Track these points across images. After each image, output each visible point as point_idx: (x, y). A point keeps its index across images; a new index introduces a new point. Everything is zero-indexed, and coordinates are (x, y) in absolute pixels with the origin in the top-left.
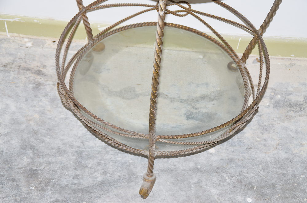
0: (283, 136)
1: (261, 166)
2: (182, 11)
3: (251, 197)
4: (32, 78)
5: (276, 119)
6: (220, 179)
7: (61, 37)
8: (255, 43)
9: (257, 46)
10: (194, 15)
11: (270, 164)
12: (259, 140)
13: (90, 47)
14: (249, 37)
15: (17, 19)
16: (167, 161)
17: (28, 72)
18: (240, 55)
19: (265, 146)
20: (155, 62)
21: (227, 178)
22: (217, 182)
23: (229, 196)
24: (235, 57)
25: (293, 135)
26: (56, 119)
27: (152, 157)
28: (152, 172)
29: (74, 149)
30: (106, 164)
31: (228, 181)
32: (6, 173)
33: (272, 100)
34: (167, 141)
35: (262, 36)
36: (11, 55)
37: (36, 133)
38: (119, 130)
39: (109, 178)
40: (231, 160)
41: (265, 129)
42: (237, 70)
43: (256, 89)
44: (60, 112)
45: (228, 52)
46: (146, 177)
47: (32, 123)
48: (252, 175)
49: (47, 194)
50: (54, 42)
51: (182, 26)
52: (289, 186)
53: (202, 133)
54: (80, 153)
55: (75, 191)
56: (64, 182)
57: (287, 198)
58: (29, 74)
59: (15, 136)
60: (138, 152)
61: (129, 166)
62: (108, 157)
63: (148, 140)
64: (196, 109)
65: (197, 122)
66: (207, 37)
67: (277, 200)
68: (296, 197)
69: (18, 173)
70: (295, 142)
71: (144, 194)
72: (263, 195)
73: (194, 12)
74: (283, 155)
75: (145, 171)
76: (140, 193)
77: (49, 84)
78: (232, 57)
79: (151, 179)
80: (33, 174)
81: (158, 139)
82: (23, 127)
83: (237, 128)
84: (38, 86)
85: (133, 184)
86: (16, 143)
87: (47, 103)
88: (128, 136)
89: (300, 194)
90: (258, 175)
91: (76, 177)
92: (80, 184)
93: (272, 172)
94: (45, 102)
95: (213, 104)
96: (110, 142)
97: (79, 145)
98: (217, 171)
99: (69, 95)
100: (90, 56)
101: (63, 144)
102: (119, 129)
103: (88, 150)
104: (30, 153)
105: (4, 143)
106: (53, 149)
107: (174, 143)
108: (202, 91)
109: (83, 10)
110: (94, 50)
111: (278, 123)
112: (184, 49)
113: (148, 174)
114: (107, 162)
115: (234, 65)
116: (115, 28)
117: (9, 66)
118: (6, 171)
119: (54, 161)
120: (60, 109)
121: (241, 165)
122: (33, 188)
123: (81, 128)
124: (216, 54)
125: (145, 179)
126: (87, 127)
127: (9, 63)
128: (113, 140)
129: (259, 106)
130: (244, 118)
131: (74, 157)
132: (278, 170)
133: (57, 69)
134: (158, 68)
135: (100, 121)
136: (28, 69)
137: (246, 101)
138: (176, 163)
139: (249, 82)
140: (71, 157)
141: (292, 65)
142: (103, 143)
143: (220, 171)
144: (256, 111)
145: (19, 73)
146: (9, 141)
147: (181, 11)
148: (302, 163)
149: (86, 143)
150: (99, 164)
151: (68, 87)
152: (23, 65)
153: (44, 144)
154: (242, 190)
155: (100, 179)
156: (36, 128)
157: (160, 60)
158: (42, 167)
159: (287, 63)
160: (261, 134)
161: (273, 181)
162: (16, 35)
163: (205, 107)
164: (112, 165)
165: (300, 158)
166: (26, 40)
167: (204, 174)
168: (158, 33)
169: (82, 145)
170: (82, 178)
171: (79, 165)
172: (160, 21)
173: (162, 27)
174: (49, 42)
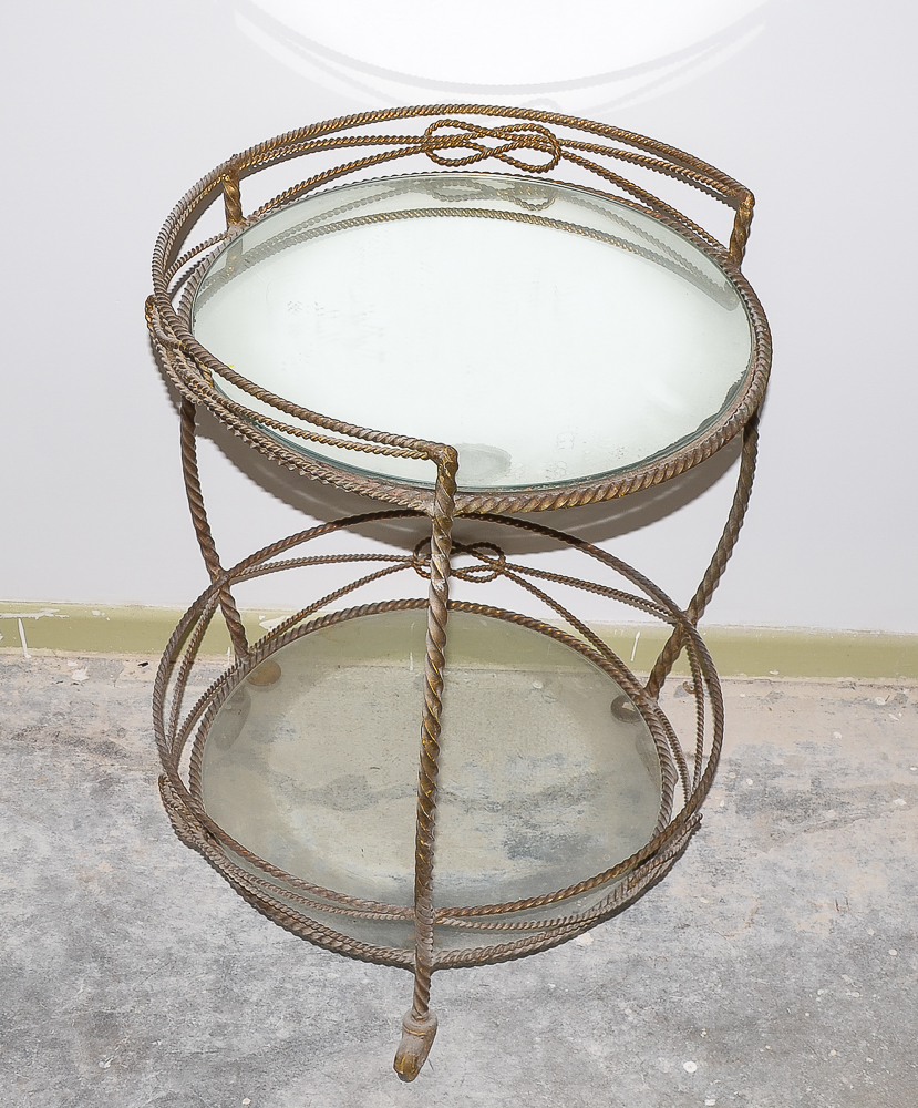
0: (767, 887)
1: (715, 973)
2: (483, 568)
3: (694, 1058)
4: (90, 765)
5: (745, 844)
6: (610, 1015)
7: (165, 654)
8: (680, 646)
9: (684, 650)
10: (513, 577)
11: (738, 966)
12: (705, 901)
13: (241, 675)
14: (666, 630)
15: (48, 613)
16: (465, 974)
17: (78, 749)
18: (642, 676)
19: (722, 916)
20: (426, 714)
21: (628, 1011)
22: (602, 1024)
23: (636, 1059)
24: (629, 685)
25: (792, 883)
26: (157, 873)
27: (423, 967)
28: (426, 1009)
29: (209, 955)
30: (297, 992)
31: (630, 1019)
32: (33, 1026)
33: (733, 793)
34: (463, 923)
35: (695, 625)
36: (34, 705)
37: (105, 913)
38: (332, 900)
39: (309, 1031)
40: (637, 962)
41: (720, 872)
42: (638, 717)
43: (691, 766)
44: (167, 855)
45: (609, 671)
46: (410, 1021)
47: (94, 887)
48: (693, 998)
49: (143, 1079)
50: (145, 664)
51: (486, 607)
52: (789, 1020)
53: (557, 896)
54: (226, 966)
55: (218, 1071)
56: (189, 1047)
57: (786, 1053)
58: (81, 755)
59: (52, 924)
60: (386, 955)
61: (361, 993)
62: (302, 972)
63: (411, 923)
64: (534, 827)
65: (540, 862)
66: (552, 633)
67: (761, 1061)
68: (810, 1049)
69: (64, 1025)
70: (799, 902)
71: (408, 1069)
72: (725, 1050)
73: (515, 570)
74: (770, 938)
75: (407, 1005)
76: (395, 1066)
77: (134, 780)
78: (621, 683)
79: (424, 1026)
80: (103, 1025)
81: (440, 918)
82: (72, 898)
83: (650, 876)
84: (106, 785)
85: (376, 1042)
86: (54, 943)
87: (132, 830)
88: (356, 913)
89: (819, 1040)
90: (709, 996)
91: (219, 1030)
92: (230, 1049)
93: (746, 985)
94: (126, 827)
95: (580, 812)
96: (308, 932)
97: (222, 942)
98: (602, 993)
99: (192, 808)
100: (241, 698)
101: (179, 942)
102: (331, 895)
103: (247, 954)
104: (93, 968)
105: (25, 944)
106: (153, 956)
107: (483, 927)
108: (547, 777)
109: (220, 580)
110: (252, 681)
111: (751, 855)
112: (492, 666)
113: (415, 1013)
114: (301, 987)
115: (628, 706)
116: (305, 621)
117: (30, 736)
118: (35, 1021)
119: (156, 988)
120: (166, 847)
121: (664, 973)
122: (108, 1065)
123: (225, 896)
124: (577, 675)
125: (406, 1029)
126: (242, 891)
127: (30, 729)
128: (315, 926)
129: (701, 811)
130: (667, 847)
131: (212, 977)
132: (759, 980)
133: (158, 739)
134: (434, 726)
135: (280, 875)
136: (80, 742)
137: (667, 800)
138: (488, 980)
139: (673, 754)
140: (203, 978)
141: (774, 697)
142: (289, 935)
143: (609, 993)
144: (697, 826)
145: (55, 753)
146: (36, 940)
147: (478, 569)
148: (818, 956)
149: (242, 937)
150: (279, 992)
151: (188, 786)
152: (65, 730)
153: (128, 945)
154: (669, 1041)
155: (284, 1033)
156: (105, 901)
157: (440, 708)
158: (127, 1008)
159: (764, 692)
160: (710, 887)
161: (749, 1011)
162: (46, 652)
163: (558, 822)
164: (316, 995)
165: (813, 942)
166: (71, 664)
167: (567, 1005)
168: (430, 635)
169: (229, 941)
170: (236, 1034)
171: (224, 997)
172: (435, 606)
173: (441, 622)
174: (131, 665)
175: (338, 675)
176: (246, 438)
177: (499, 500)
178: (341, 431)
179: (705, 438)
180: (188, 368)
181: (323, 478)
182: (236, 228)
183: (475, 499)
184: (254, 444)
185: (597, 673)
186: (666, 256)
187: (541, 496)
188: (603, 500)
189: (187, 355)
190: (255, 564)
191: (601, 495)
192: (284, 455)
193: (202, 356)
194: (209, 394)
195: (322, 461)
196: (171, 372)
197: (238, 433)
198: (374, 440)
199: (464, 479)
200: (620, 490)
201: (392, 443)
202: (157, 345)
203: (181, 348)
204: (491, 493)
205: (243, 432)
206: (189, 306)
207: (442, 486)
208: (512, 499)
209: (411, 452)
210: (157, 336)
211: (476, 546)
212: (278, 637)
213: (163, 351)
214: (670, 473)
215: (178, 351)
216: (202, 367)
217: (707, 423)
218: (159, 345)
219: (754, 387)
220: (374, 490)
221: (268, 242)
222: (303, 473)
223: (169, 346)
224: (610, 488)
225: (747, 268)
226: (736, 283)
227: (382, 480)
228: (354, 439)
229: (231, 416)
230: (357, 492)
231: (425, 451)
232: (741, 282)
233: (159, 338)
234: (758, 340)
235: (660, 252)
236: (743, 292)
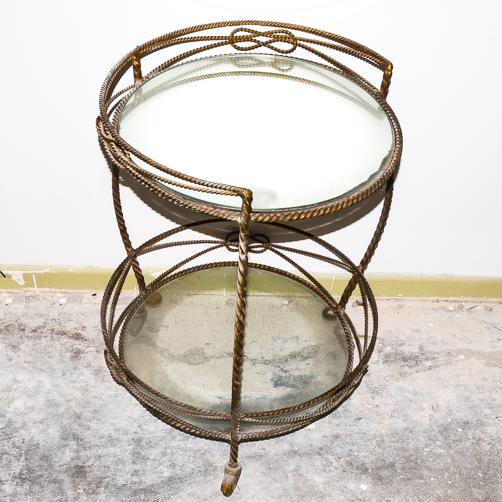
0: (398, 399)
1: (375, 441)
2: (259, 246)
3: (366, 483)
4: (69, 345)
5: (388, 378)
6: (324, 463)
7: (106, 290)
8: (356, 283)
9: (358, 286)
10: (274, 251)
11: (385, 437)
12: (369, 406)
13: (143, 300)
14: (349, 276)
15: (47, 271)
16: (254, 444)
17: (63, 337)
18: (337, 298)
19: (378, 414)
20: (237, 320)
21: (333, 461)
22: (321, 467)
23: (338, 484)
24: (331, 302)
25: (411, 397)
26: (103, 397)
27: (235, 441)
28: (236, 461)
29: (130, 436)
30: (173, 454)
31: (334, 464)
32: (45, 472)
33: (381, 354)
34: (254, 420)
35: (363, 273)
36: (41, 315)
37: (79, 417)
38: (191, 411)
39: (179, 472)
40: (337, 437)
41: (375, 392)
42: (335, 318)
43: (362, 341)
44: (108, 388)
45: (321, 296)
46: (228, 467)
47: (73, 404)
48: (364, 454)
49: (99, 498)
50: (95, 295)
51: (260, 265)
52: (411, 464)
53: (300, 406)
54: (138, 441)
55: (135, 493)
56: (120, 481)
57: (410, 479)
58: (65, 339)
59: (53, 422)
60: (217, 436)
61: (204, 454)
62: (175, 444)
63: (229, 420)
64: (285, 371)
65: (288, 389)
66: (293, 277)
67: (398, 484)
68: (422, 477)
69: (60, 472)
70: (414, 406)
71: (228, 491)
72: (380, 479)
73: (275, 247)
74: (400, 424)
75: (227, 459)
76: (221, 489)
77: (91, 352)
78: (327, 301)
79: (235, 470)
80: (79, 472)
81: (243, 418)
82: (62, 410)
83: (344, 396)
84: (77, 354)
85: (211, 477)
86: (54, 432)
87: (91, 376)
88: (202, 416)
89: (425, 473)
90: (372, 453)
91: (136, 473)
92: (141, 482)
93: (390, 447)
94: (87, 375)
95: (308, 364)
96: (178, 425)
97: (136, 430)
98: (320, 452)
99: (121, 366)
100: (143, 312)
101: (115, 430)
102: (190, 408)
103: (148, 436)
104: (73, 443)
105: (40, 432)
106: (102, 437)
107: (264, 422)
108: (292, 347)
109: (132, 254)
110: (148, 303)
111: (391, 384)
112: (263, 294)
113: (231, 463)
114: (175, 451)
115: (331, 312)
116: (173, 273)
117: (39, 331)
118: (46, 470)
119: (104, 453)
120: (108, 384)
121: (350, 441)
122: (82, 491)
123: (136, 408)
124: (305, 297)
125: (226, 471)
126: (145, 406)
127: (39, 327)
128: (182, 422)
129: (368, 364)
130: (351, 382)
131: (131, 447)
132: (396, 445)
133: (103, 333)
134: (241, 326)
135: (165, 398)
136: (64, 333)
137: (350, 358)
138: (265, 447)
139: (353, 336)
140: (127, 448)
141: (400, 307)
142: (169, 426)
143: (324, 452)
144: (366, 371)
145: (52, 339)
146: (45, 430)
147: (257, 247)
148: (424, 432)
149: (145, 427)
150: (164, 454)
151: (118, 355)
152: (57, 328)
153: (90, 432)
154: (353, 474)
155: (167, 474)
156: (78, 411)
157: (244, 317)
158: (90, 463)
159: (395, 304)
160: (371, 399)
161: (392, 460)
162: (46, 289)
163: (297, 369)
164: (182, 455)
165: (421, 426)
166: (59, 295)
167: (304, 458)
168: (239, 281)
169: (139, 429)
170: (144, 475)
171: (137, 456)
172: (241, 267)
173: (245, 275)
174: (88, 295)
175: (189, 299)
176: (147, 186)
177: (272, 215)
178: (195, 182)
179: (371, 183)
180: (118, 152)
181: (186, 205)
182: (139, 82)
183: (261, 215)
184: (151, 189)
185: (315, 297)
186: (349, 94)
187: (293, 213)
188: (323, 214)
189: (117, 145)
190: (149, 246)
191: (322, 212)
192: (166, 194)
193: (125, 146)
194: (129, 165)
195: (185, 197)
196: (110, 154)
197: (143, 183)
198: (212, 186)
199: (255, 206)
200: (331, 209)
201: (220, 188)
202: (102, 141)
203: (115, 142)
204: (268, 212)
205: (146, 183)
206: (117, 121)
207: (244, 209)
208: (278, 215)
209: (229, 192)
210: (102, 136)
211: (255, 235)
212: (160, 281)
213: (105, 144)
214: (355, 201)
215: (113, 143)
216: (125, 151)
217: (372, 177)
218: (103, 141)
219: (395, 158)
220: (211, 211)
221: (155, 89)
222: (175, 203)
223: (108, 141)
224: (326, 209)
225: (389, 100)
226: (384, 107)
227: (215, 206)
228: (201, 186)
229: (140, 176)
230: (203, 212)
231: (237, 192)
232: (386, 107)
233: (104, 137)
234: (396, 135)
235: (346, 92)
236: (388, 112)
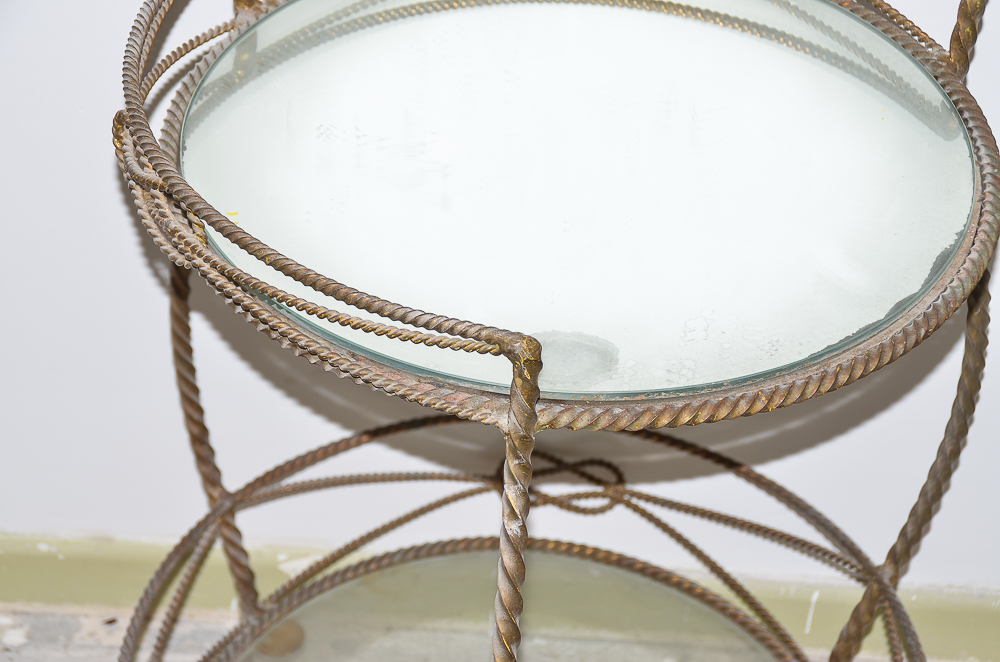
2: (595, 495)
8: (872, 615)
9: (879, 624)
10: (636, 509)
13: (248, 639)
14: (853, 591)
18: (820, 655)
35: (895, 586)
45: (771, 647)
50: (111, 622)
66: (690, 590)
73: (639, 499)
109: (221, 505)
110: (264, 650)
112: (604, 634)
116: (341, 564)
124: (727, 650)
147: (587, 496)
166: (4, 620)
168: (501, 598)
172: (507, 557)
173: (517, 578)
174: (91, 620)
175: (386, 642)
176: (250, 318)
177: (598, 411)
178: (380, 312)
179: (896, 329)
180: (172, 217)
181: (356, 376)
182: (248, 15)
183: (567, 410)
184: (262, 327)
185: (753, 649)
186: (858, 61)
187: (659, 407)
188: (747, 414)
189: (169, 196)
190: (269, 486)
191: (743, 407)
192: (302, 343)
193: (190, 201)
194: (200, 255)
195: (355, 351)
196: (148, 221)
197: (239, 309)
198: (426, 326)
199: (549, 382)
200: (770, 400)
201: (451, 331)
202: (128, 182)
203: (162, 189)
204: (589, 402)
205: (247, 309)
207: (519, 391)
208: (617, 411)
209: (477, 344)
210: (128, 169)
211: (584, 463)
212: (301, 588)
213: (138, 191)
214: (843, 378)
215: (157, 192)
216: (191, 216)
217: (900, 307)
218: (131, 182)
219: (974, 255)
220: (427, 394)
221: (295, 36)
222: (328, 368)
223: (146, 185)
224: (755, 398)
225: (977, 81)
226: (956, 103)
227: (438, 380)
228: (399, 325)
229: (230, 287)
230: (403, 397)
231: (496, 343)
232: (964, 100)
233: (132, 173)
234: (984, 186)
235: (850, 56)
236: (966, 115)
